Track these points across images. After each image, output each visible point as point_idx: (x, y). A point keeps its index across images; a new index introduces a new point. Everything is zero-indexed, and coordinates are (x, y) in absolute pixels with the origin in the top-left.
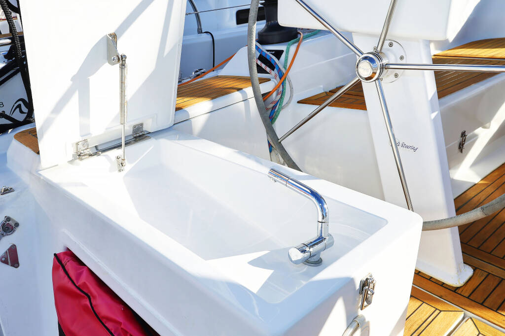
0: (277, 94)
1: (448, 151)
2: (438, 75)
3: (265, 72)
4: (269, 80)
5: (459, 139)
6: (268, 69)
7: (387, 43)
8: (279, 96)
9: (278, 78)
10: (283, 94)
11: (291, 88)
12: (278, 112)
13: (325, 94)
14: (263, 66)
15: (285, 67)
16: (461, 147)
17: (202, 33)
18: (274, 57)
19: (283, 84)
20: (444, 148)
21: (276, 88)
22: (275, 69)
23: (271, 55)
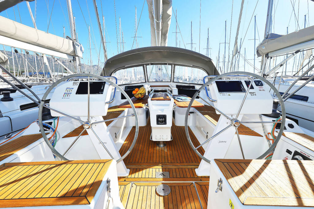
0: (54, 137)
1: (113, 139)
2: (106, 122)
3: (46, 130)
4: (49, 133)
5: (115, 135)
6: (47, 129)
7: (90, 118)
8: (55, 138)
9: (53, 132)
10: (56, 136)
11: (59, 134)
12: (55, 143)
13: (72, 133)
14: (45, 129)
15: (55, 128)
16: (116, 137)
17: (3, 117)
18: (49, 125)
19: (55, 133)
20: (112, 138)
21: (53, 135)
22: (51, 129)
23: (48, 124)
